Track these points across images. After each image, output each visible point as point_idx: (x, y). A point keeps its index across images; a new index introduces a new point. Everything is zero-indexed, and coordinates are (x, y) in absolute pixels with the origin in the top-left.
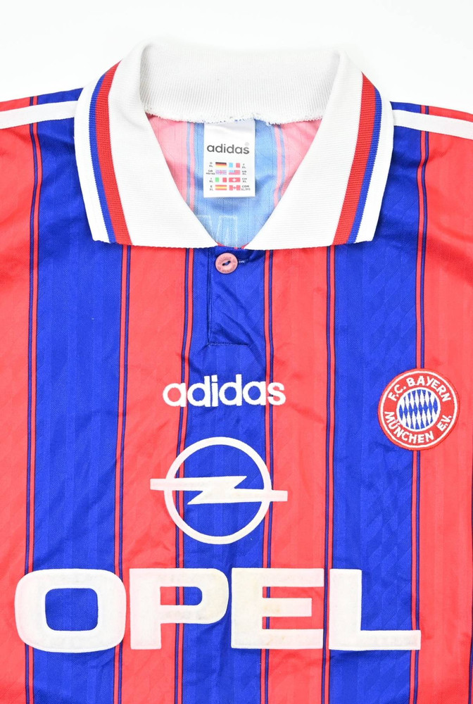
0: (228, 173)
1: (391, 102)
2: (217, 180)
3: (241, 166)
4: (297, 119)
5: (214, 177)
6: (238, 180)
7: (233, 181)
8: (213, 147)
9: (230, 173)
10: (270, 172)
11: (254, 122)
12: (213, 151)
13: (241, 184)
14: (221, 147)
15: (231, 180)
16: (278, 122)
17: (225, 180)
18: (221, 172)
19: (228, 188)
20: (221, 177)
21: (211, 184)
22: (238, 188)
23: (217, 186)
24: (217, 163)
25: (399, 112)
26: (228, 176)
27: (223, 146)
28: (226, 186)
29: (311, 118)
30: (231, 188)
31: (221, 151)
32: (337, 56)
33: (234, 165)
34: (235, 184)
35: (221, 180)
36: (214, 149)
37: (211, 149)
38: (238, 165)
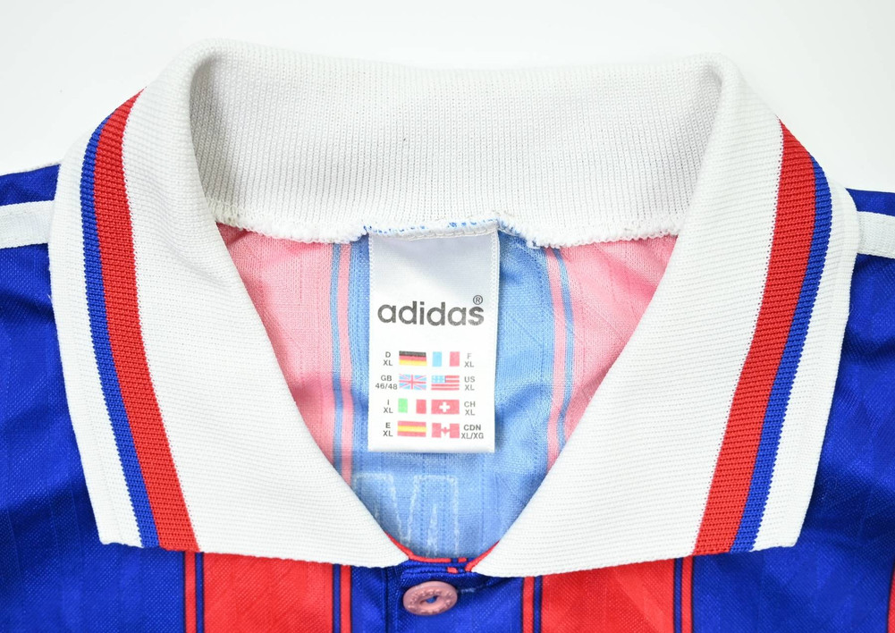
0: (429, 385)
1: (853, 193)
2: (403, 404)
3: (463, 359)
4: (603, 237)
5: (394, 396)
6: (454, 407)
7: (440, 412)
8: (393, 309)
9: (436, 387)
10: (534, 378)
11: (496, 240)
12: (393, 319)
13: (461, 419)
14: (414, 310)
15: (436, 406)
16: (556, 242)
17: (421, 407)
18: (412, 382)
19: (429, 430)
20: (413, 396)
21: (388, 418)
22: (454, 431)
23: (402, 423)
24: (403, 354)
25: (874, 219)
26: (429, 395)
27: (419, 306)
28: (423, 424)
29: (639, 233)
30: (437, 431)
31: (414, 321)
32: (712, 77)
33: (446, 359)
34: (446, 420)
35: (413, 406)
36: (395, 314)
37: (387, 314)
38: (454, 359)
